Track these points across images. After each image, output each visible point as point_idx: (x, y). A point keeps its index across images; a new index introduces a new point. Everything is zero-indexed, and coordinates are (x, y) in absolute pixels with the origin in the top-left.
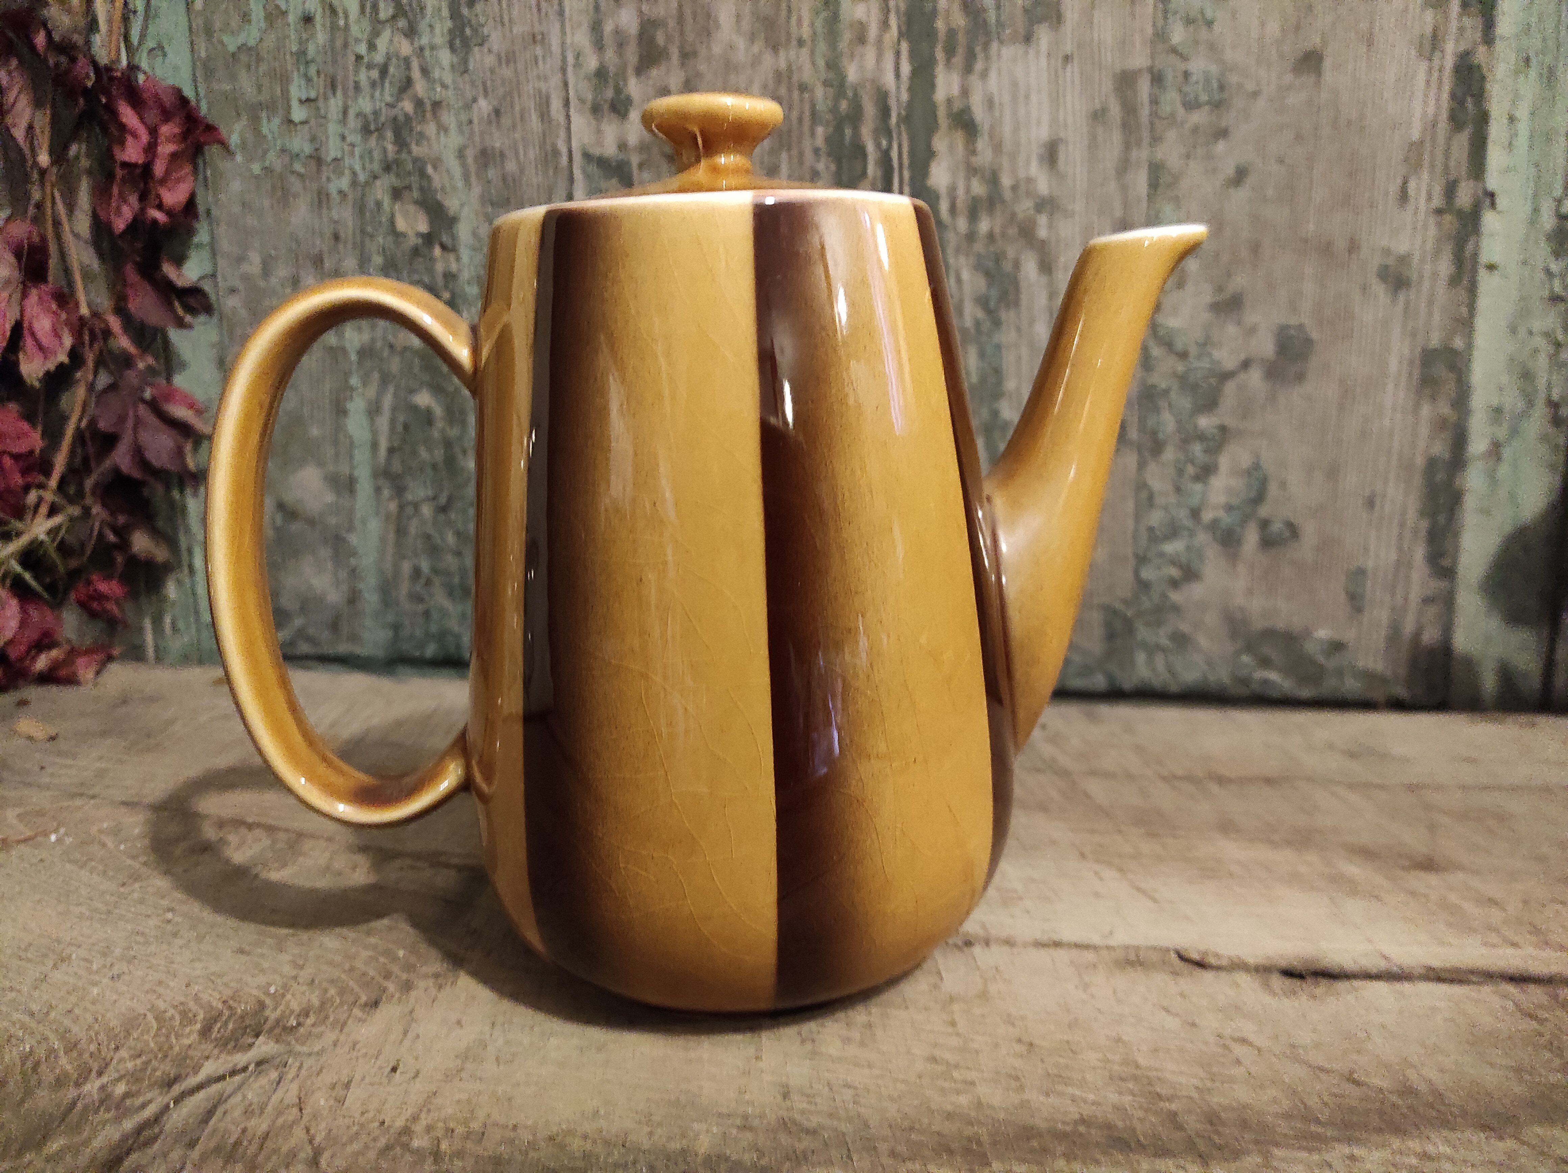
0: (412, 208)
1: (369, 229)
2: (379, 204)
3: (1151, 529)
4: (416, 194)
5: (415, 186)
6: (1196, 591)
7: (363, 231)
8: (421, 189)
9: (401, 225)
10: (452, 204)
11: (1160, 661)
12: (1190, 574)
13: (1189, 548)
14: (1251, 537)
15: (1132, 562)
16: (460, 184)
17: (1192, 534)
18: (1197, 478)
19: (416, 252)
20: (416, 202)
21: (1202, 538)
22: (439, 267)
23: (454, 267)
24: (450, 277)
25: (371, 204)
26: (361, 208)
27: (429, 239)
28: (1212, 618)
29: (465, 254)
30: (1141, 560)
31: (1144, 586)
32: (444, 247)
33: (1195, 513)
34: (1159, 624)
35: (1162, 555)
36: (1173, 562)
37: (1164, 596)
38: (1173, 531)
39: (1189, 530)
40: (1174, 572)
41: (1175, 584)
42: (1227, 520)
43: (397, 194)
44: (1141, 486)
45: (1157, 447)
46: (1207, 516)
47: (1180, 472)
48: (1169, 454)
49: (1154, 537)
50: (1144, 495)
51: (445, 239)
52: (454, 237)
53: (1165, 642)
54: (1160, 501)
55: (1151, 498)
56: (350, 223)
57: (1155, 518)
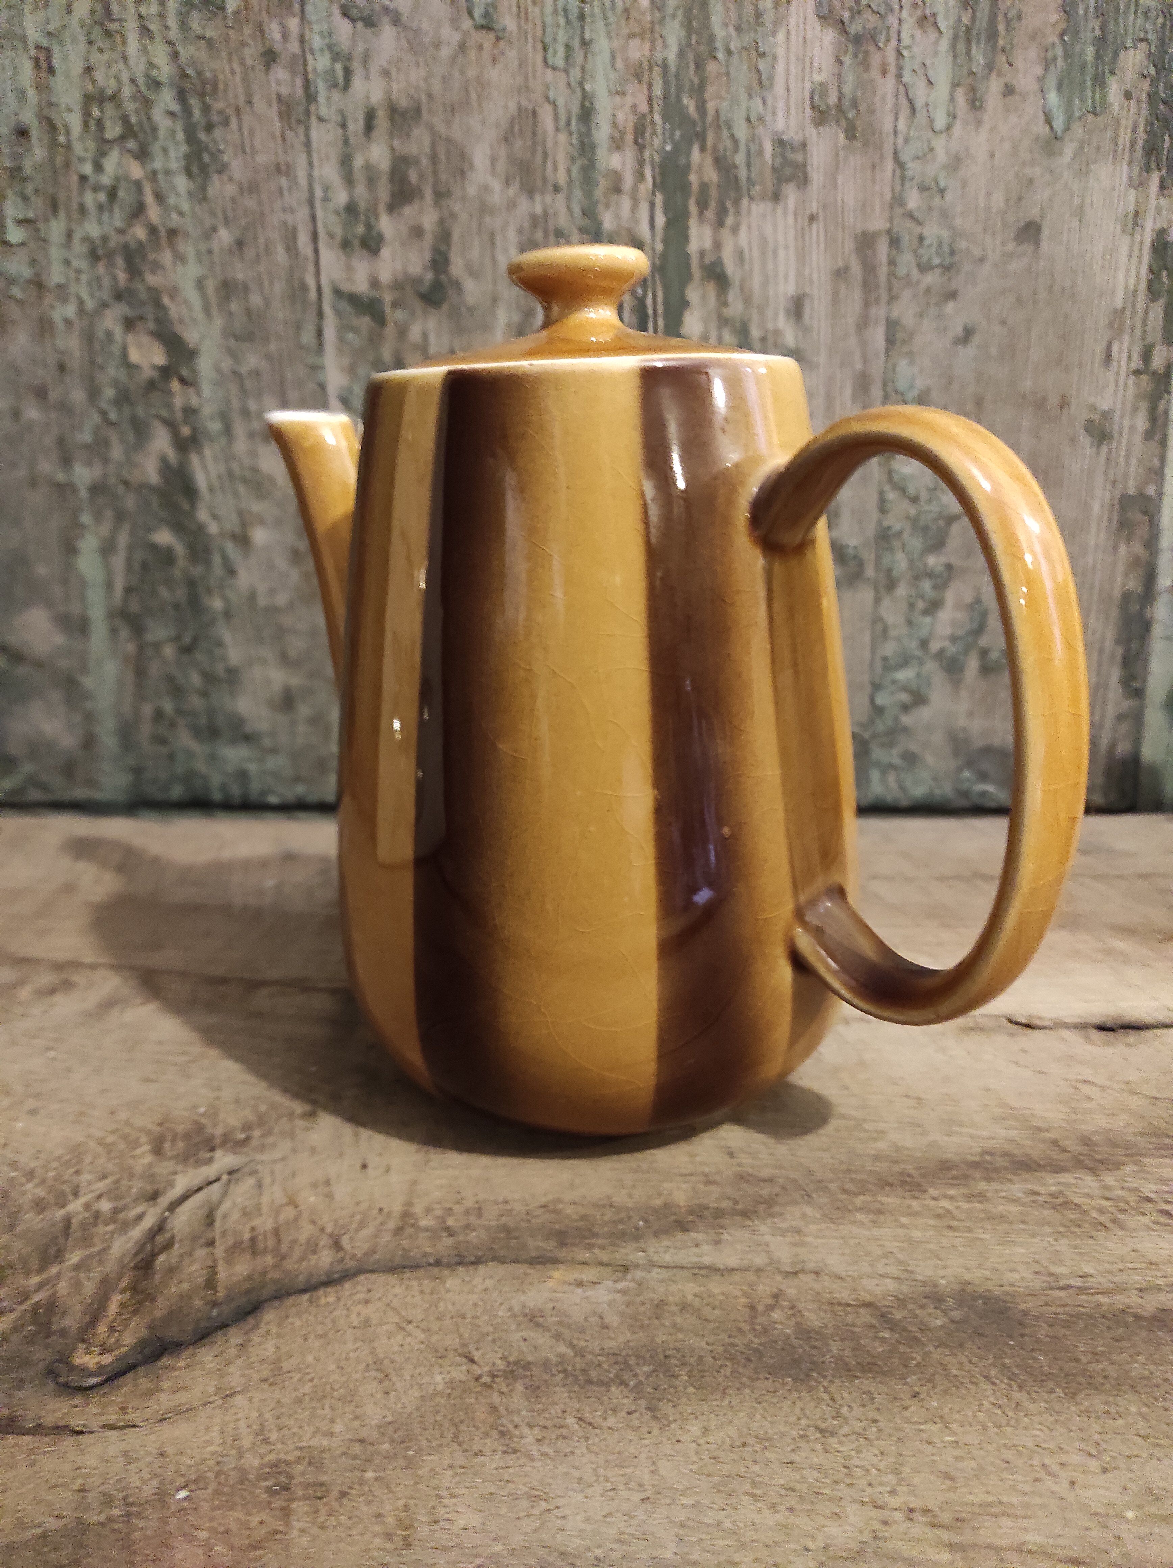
0: (146, 339)
1: (99, 360)
2: (109, 335)
3: (885, 659)
4: (151, 325)
5: (150, 316)
6: (924, 714)
7: (92, 362)
8: (158, 321)
9: (134, 356)
10: (191, 336)
11: (891, 778)
12: (919, 699)
13: (918, 675)
14: (973, 664)
15: (868, 689)
16: (200, 315)
17: (921, 663)
18: (927, 612)
19: (151, 385)
20: (152, 334)
21: (931, 666)
22: (178, 402)
23: (194, 401)
24: (190, 412)
25: (100, 334)
26: (89, 337)
27: (166, 372)
28: (938, 738)
29: (207, 389)
30: (876, 687)
31: (878, 711)
32: (183, 381)
33: (924, 644)
34: (891, 745)
35: (894, 682)
36: (905, 689)
37: (896, 719)
38: (905, 661)
39: (919, 658)
40: (904, 697)
41: (906, 708)
42: (952, 649)
43: (129, 324)
44: (877, 619)
45: (891, 584)
46: (935, 646)
47: (912, 606)
48: (902, 591)
49: (888, 666)
50: (879, 627)
51: (185, 372)
52: (194, 371)
53: (897, 761)
54: (892, 633)
55: (885, 630)
56: (77, 353)
57: (889, 649)
